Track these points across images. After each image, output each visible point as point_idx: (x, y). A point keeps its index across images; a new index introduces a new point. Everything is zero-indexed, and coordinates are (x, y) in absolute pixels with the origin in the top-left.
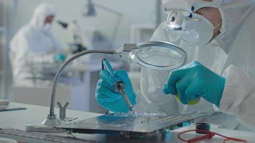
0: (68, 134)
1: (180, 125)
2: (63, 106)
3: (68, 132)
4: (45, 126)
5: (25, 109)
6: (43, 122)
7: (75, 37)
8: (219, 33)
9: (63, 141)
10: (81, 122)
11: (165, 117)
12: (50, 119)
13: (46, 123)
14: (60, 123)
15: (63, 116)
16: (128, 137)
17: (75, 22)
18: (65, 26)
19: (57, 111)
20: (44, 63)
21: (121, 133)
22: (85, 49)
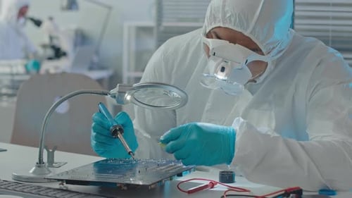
0: (60, 184)
1: (180, 175)
3: (60, 182)
4: (32, 175)
5: (6, 150)
6: (31, 171)
7: (51, 38)
9: (58, 196)
10: (73, 171)
11: (164, 165)
12: (39, 167)
13: (34, 172)
14: (50, 172)
15: (51, 160)
16: (125, 188)
17: (51, 19)
18: (38, 23)
19: (45, 153)
20: (12, 75)
21: (118, 185)
22: (64, 54)
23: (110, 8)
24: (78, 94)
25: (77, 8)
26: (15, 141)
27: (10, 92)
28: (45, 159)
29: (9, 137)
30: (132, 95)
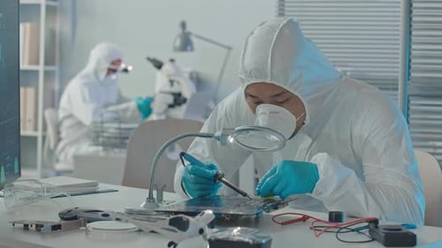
2: (160, 188)
4: (142, 209)
5: (117, 191)
6: (142, 205)
8: (304, 124)
12: (149, 201)
13: (144, 206)
14: (158, 206)
15: (160, 199)
17: (172, 61)
18: (159, 65)
19: (155, 193)
22: (185, 101)
23: (229, 48)
24: (179, 138)
25: (192, 49)
26: (125, 183)
27: (118, 141)
28: (155, 196)
29: (121, 180)
30: (235, 137)
